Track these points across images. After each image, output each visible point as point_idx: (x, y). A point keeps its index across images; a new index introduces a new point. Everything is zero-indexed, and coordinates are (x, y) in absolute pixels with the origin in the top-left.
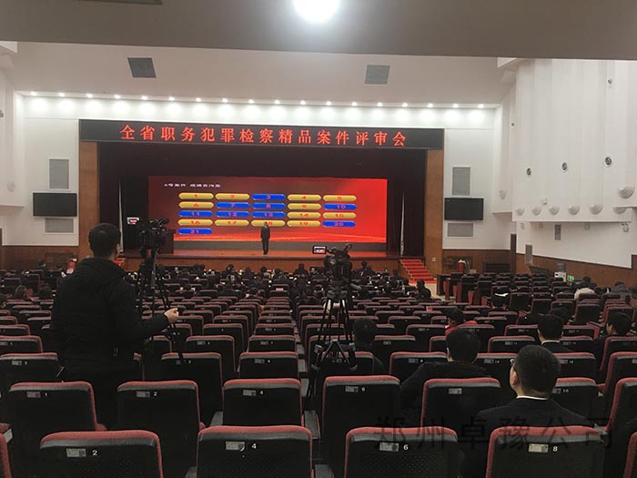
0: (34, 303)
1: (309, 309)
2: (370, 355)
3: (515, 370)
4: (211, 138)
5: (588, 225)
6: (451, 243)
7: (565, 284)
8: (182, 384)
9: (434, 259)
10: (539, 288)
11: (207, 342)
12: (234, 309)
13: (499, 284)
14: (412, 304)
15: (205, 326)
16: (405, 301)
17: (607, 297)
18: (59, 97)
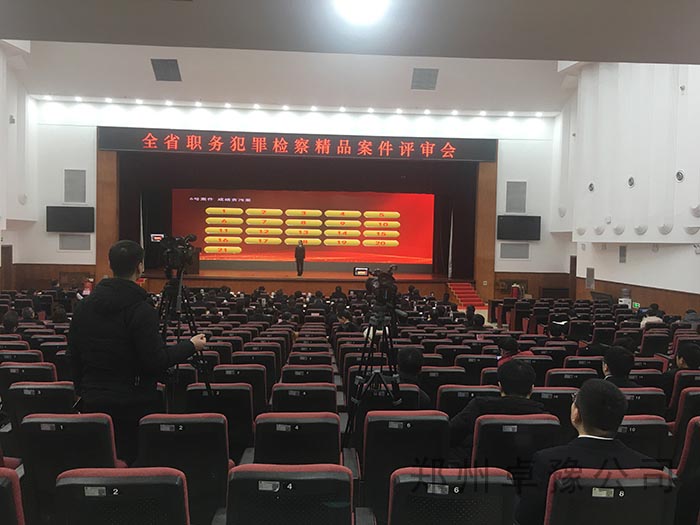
0: (48, 327)
1: (347, 336)
2: (415, 388)
3: (577, 406)
4: (241, 148)
5: (656, 247)
6: (504, 265)
7: (630, 312)
8: (210, 417)
9: (485, 283)
10: (602, 315)
11: (236, 371)
12: (265, 336)
13: (557, 311)
14: (461, 332)
15: (234, 354)
16: (453, 328)
17: (677, 327)
18: (75, 102)
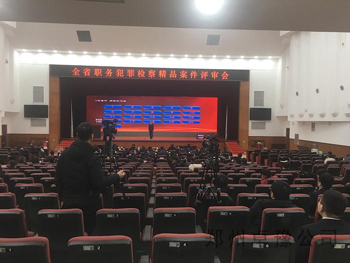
3: (321, 203)
4: (122, 75)
5: (330, 123)
6: (253, 132)
7: (318, 156)
8: (131, 210)
9: (244, 142)
11: (133, 187)
13: (282, 156)
15: (129, 179)
18: (38, 52)
